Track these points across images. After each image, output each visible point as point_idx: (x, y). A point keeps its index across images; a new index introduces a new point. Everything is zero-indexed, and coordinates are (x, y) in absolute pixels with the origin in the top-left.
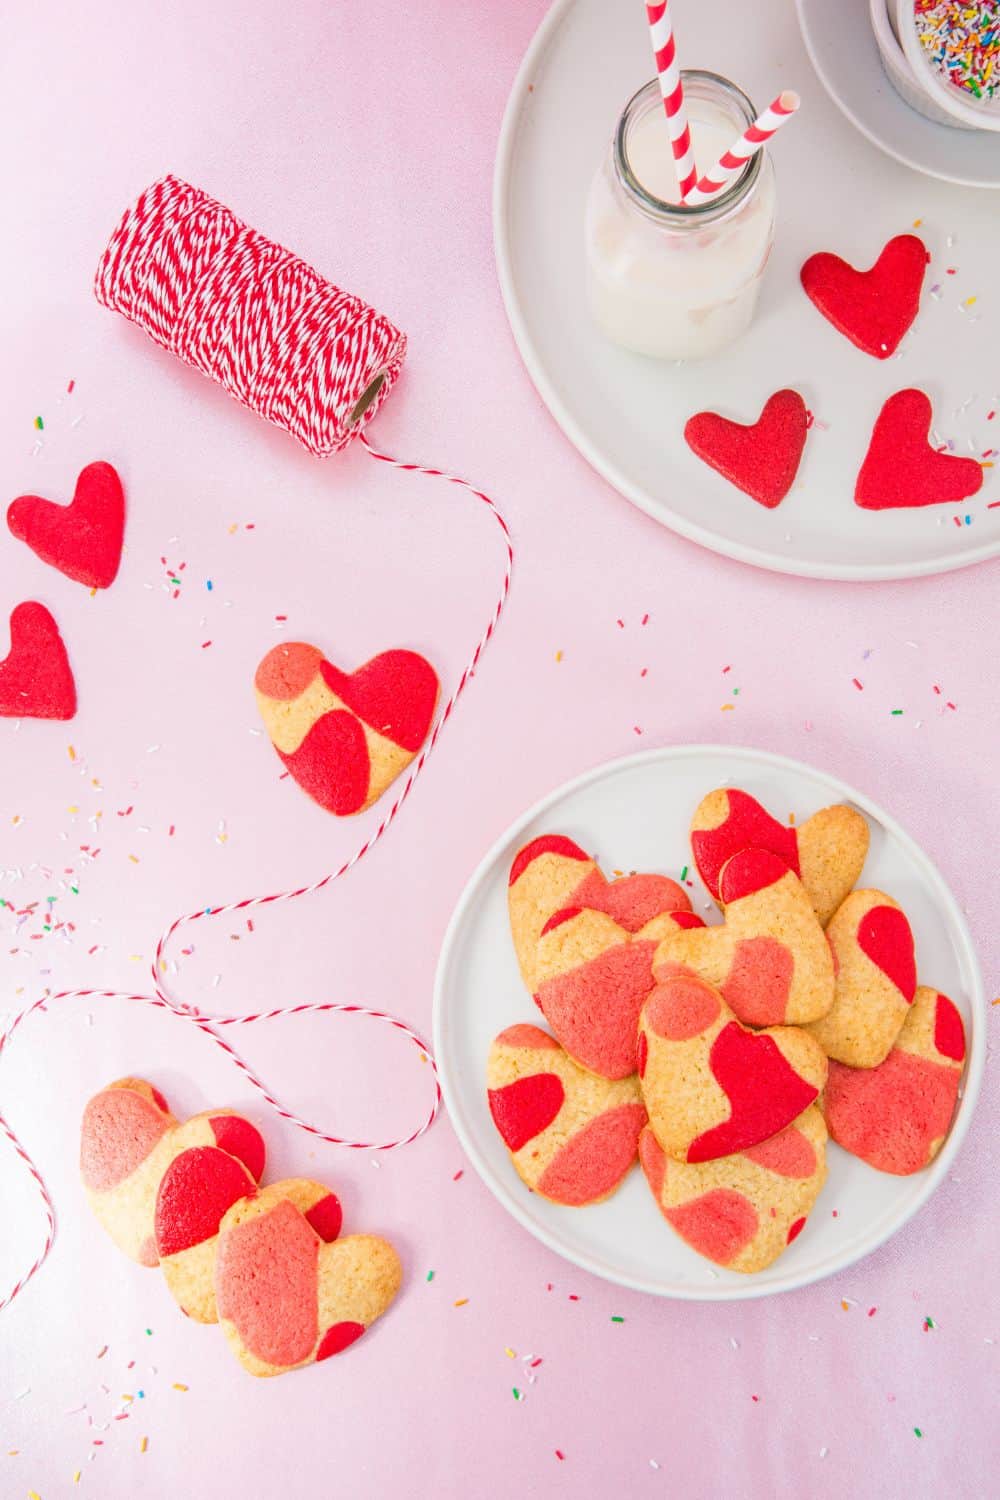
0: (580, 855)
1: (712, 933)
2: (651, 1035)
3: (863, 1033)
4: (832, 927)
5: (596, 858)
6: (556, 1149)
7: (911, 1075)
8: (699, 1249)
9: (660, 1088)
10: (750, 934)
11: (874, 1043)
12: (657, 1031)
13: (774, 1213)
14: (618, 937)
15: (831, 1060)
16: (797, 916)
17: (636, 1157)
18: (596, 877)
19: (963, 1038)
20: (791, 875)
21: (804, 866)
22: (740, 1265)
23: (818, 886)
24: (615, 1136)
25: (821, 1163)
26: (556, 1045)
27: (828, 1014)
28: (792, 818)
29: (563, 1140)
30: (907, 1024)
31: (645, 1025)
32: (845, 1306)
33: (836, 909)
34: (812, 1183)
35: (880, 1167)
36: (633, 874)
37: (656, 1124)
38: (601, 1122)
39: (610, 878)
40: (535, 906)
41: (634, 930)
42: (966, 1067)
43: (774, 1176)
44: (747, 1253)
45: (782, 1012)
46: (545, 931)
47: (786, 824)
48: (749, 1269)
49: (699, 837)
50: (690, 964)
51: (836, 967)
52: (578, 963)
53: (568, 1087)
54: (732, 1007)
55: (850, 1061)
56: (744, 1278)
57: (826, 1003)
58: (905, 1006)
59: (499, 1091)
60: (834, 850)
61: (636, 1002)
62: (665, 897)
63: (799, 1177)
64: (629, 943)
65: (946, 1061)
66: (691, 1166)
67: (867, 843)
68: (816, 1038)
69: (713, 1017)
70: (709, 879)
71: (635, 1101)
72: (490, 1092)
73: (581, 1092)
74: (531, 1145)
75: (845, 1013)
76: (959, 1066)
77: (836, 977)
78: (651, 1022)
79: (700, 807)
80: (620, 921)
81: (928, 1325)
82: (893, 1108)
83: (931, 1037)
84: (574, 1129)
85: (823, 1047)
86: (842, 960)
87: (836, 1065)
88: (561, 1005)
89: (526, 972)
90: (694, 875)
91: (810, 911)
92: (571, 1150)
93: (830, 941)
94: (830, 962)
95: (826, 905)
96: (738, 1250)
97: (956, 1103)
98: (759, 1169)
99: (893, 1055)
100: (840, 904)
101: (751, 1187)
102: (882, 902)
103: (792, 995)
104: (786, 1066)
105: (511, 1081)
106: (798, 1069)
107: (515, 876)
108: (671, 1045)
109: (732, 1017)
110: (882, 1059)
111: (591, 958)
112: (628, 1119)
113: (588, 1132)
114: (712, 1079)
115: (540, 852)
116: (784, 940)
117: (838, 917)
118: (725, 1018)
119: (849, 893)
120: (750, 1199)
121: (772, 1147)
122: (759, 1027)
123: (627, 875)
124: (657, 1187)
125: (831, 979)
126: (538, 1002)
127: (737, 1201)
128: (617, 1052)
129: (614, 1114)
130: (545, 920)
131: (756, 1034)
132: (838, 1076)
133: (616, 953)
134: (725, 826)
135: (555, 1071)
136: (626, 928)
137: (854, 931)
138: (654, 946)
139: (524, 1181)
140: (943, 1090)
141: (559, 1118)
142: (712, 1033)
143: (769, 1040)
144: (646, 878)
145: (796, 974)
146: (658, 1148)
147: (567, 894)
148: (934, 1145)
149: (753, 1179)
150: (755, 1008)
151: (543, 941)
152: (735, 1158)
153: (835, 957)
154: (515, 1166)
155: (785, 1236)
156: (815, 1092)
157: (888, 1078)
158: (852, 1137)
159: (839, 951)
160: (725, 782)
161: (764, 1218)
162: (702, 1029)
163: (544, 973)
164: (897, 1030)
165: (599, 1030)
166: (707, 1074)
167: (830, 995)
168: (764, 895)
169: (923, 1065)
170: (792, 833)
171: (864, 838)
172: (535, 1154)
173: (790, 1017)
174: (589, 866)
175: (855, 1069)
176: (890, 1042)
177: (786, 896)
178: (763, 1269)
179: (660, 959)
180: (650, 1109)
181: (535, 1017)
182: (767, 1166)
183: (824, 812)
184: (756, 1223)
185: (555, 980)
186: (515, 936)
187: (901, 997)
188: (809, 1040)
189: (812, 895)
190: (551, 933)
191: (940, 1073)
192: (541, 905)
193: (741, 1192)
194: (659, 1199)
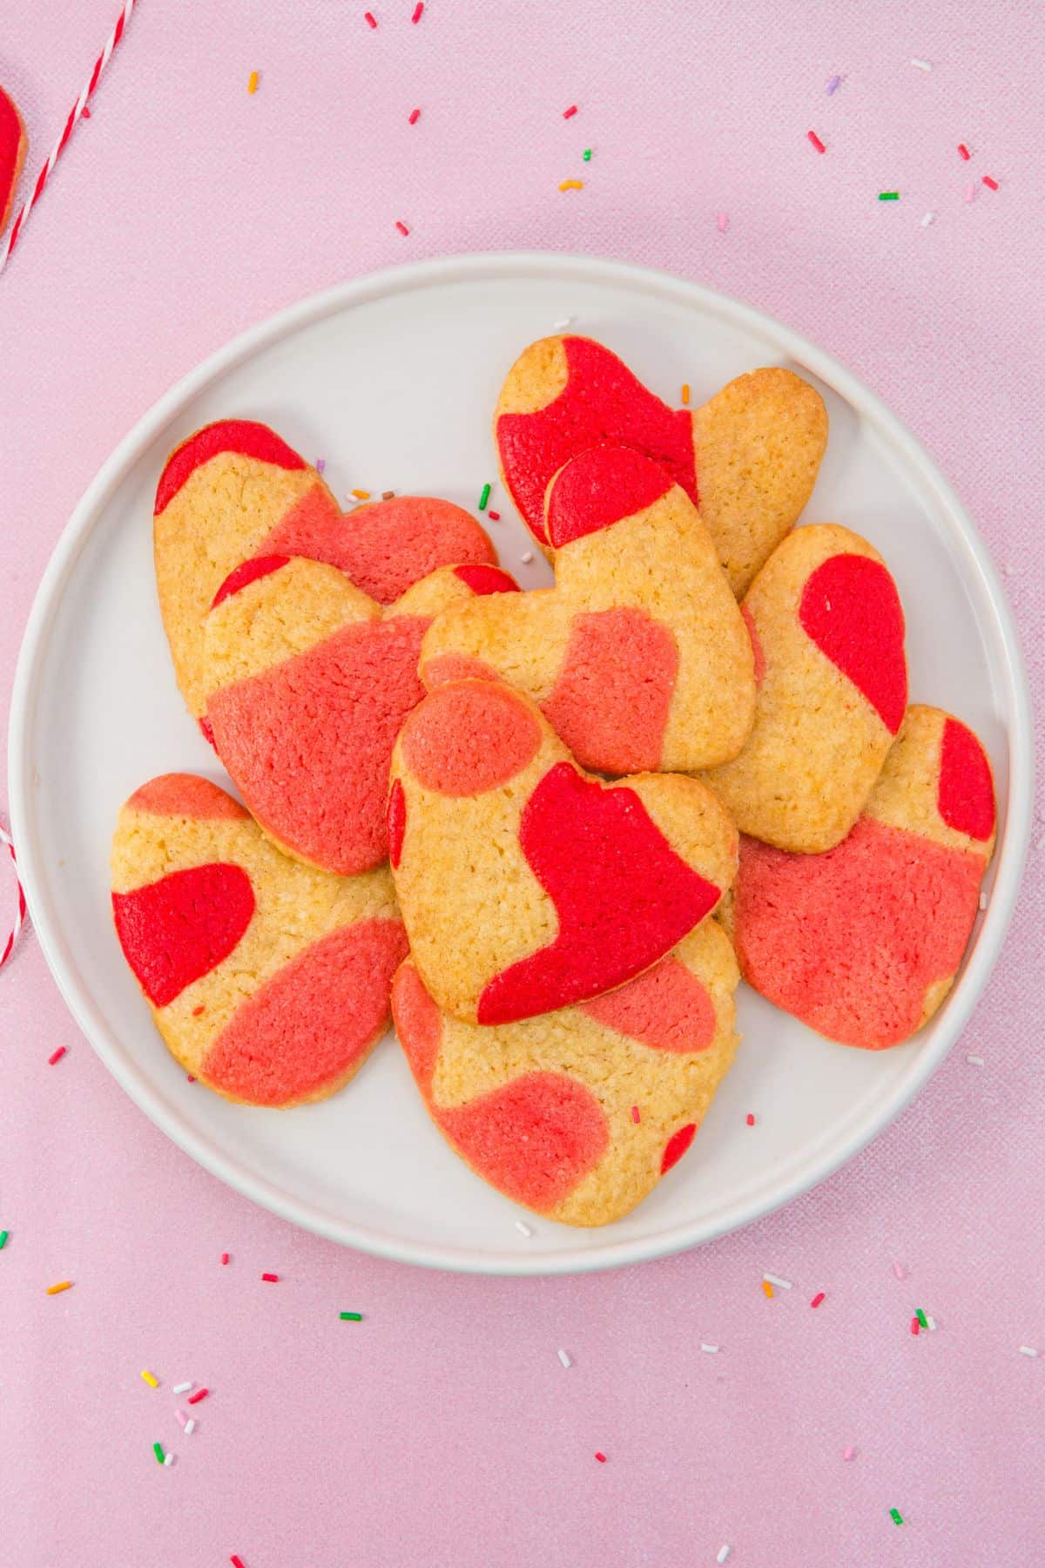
0: (289, 460)
1: (529, 602)
2: (412, 786)
3: (805, 787)
4: (753, 597)
5: (321, 466)
6: (237, 1000)
7: (892, 865)
8: (499, 1183)
9: (429, 884)
10: (598, 604)
11: (825, 806)
12: (423, 780)
13: (636, 1116)
14: (356, 610)
15: (746, 837)
16: (687, 570)
17: (386, 1019)
18: (318, 505)
19: (990, 800)
20: (677, 493)
21: (704, 480)
22: (573, 1211)
23: (729, 519)
24: (348, 978)
25: (724, 1023)
26: (241, 812)
27: (742, 751)
28: (686, 391)
29: (252, 985)
30: (888, 771)
31: (401, 767)
32: (769, 1288)
33: (763, 561)
34: (708, 1062)
35: (833, 1034)
36: (389, 496)
37: (423, 953)
38: (323, 953)
39: (346, 504)
40: (202, 552)
41: (387, 599)
42: (996, 852)
43: (638, 1048)
44: (587, 1189)
45: (656, 748)
46: (219, 598)
47: (674, 403)
48: (588, 1220)
49: (511, 427)
50: (486, 658)
51: (759, 666)
52: (281, 656)
53: (262, 890)
54: (564, 737)
55: (781, 838)
56: (581, 1237)
57: (738, 731)
58: (884, 737)
59: (133, 896)
60: (761, 451)
61: (387, 728)
62: (447, 538)
63: (682, 1050)
64: (376, 621)
65: (959, 840)
66: (487, 1032)
67: (822, 438)
68: (719, 795)
69: (525, 754)
70: (527, 505)
71: (385, 914)
72: (116, 897)
73: (285, 898)
74: (192, 994)
75: (773, 751)
76: (981, 848)
77: (758, 684)
78: (412, 762)
79: (514, 371)
80: (362, 582)
81: (918, 1324)
82: (859, 926)
83: (932, 796)
84: (272, 965)
85: (732, 812)
86: (771, 655)
87: (754, 845)
88: (250, 735)
89: (185, 677)
90: (503, 501)
91: (711, 561)
92: (266, 1003)
93: (749, 621)
94: (747, 656)
95: (743, 555)
96: (571, 1183)
97: (977, 915)
98: (612, 1036)
99: (860, 829)
100: (771, 551)
101: (596, 1069)
102: (849, 547)
103: (674, 718)
104: (662, 844)
105: (156, 877)
106: (682, 850)
107: (165, 497)
108: (448, 805)
109: (564, 755)
110: (841, 835)
111: (304, 647)
112: (373, 946)
113: (295, 973)
114: (525, 868)
115: (213, 452)
116: (662, 614)
117: (766, 576)
118: (549, 755)
119: (788, 532)
120: (594, 1090)
121: (633, 995)
122: (612, 775)
123: (377, 498)
124: (423, 1071)
125: (748, 688)
126: (208, 733)
127: (569, 1095)
128: (351, 822)
129: (347, 937)
130: (220, 578)
131: (605, 786)
132: (761, 867)
133: (353, 638)
134: (559, 403)
135: (238, 860)
136: (372, 595)
137: (792, 601)
138: (422, 626)
139: (179, 1062)
140: (951, 891)
141: (244, 943)
142: (525, 783)
143: (631, 796)
144: (412, 503)
145: (683, 677)
146: (426, 999)
147: (264, 531)
148: (933, 992)
149: (601, 1055)
150: (605, 741)
151: (215, 616)
152: (567, 1016)
153: (756, 649)
154: (161, 1035)
155: (657, 1159)
156: (712, 893)
157: (850, 872)
158: (783, 978)
159: (764, 639)
160: (560, 324)
161: (618, 1126)
162: (506, 775)
163: (220, 675)
164: (869, 782)
165: (319, 781)
166: (515, 857)
167: (745, 717)
168: (626, 531)
169: (914, 846)
170: (683, 422)
171: (817, 427)
172: (199, 1011)
173: (670, 757)
174: (307, 481)
175: (791, 855)
176: (854, 804)
177: (666, 534)
178: (616, 1220)
179: (433, 649)
180: (410, 925)
181: (202, 761)
182: (627, 1031)
183: (743, 381)
184: (605, 1135)
185: (237, 689)
186: (164, 609)
187: (877, 720)
188: (703, 797)
189: (718, 535)
190: (230, 600)
191: (946, 863)
192: (214, 552)
193: (578, 1079)
194: (427, 1093)
